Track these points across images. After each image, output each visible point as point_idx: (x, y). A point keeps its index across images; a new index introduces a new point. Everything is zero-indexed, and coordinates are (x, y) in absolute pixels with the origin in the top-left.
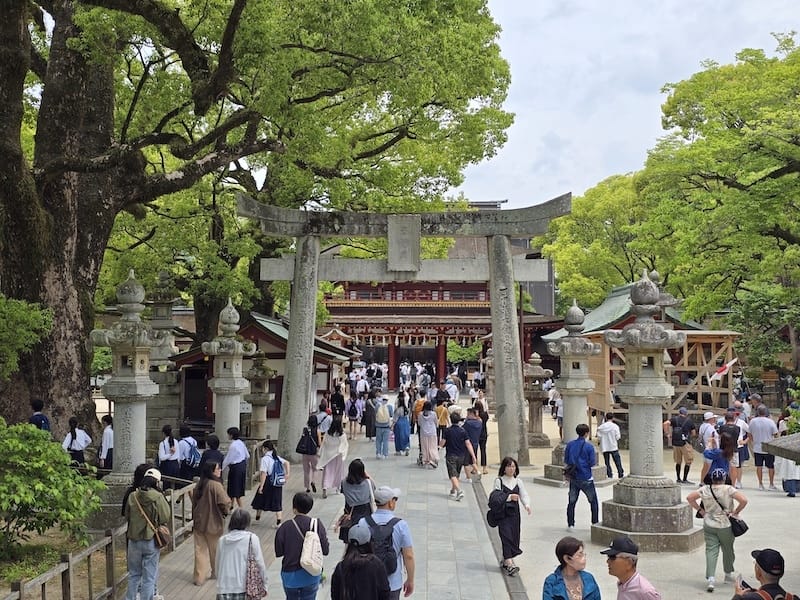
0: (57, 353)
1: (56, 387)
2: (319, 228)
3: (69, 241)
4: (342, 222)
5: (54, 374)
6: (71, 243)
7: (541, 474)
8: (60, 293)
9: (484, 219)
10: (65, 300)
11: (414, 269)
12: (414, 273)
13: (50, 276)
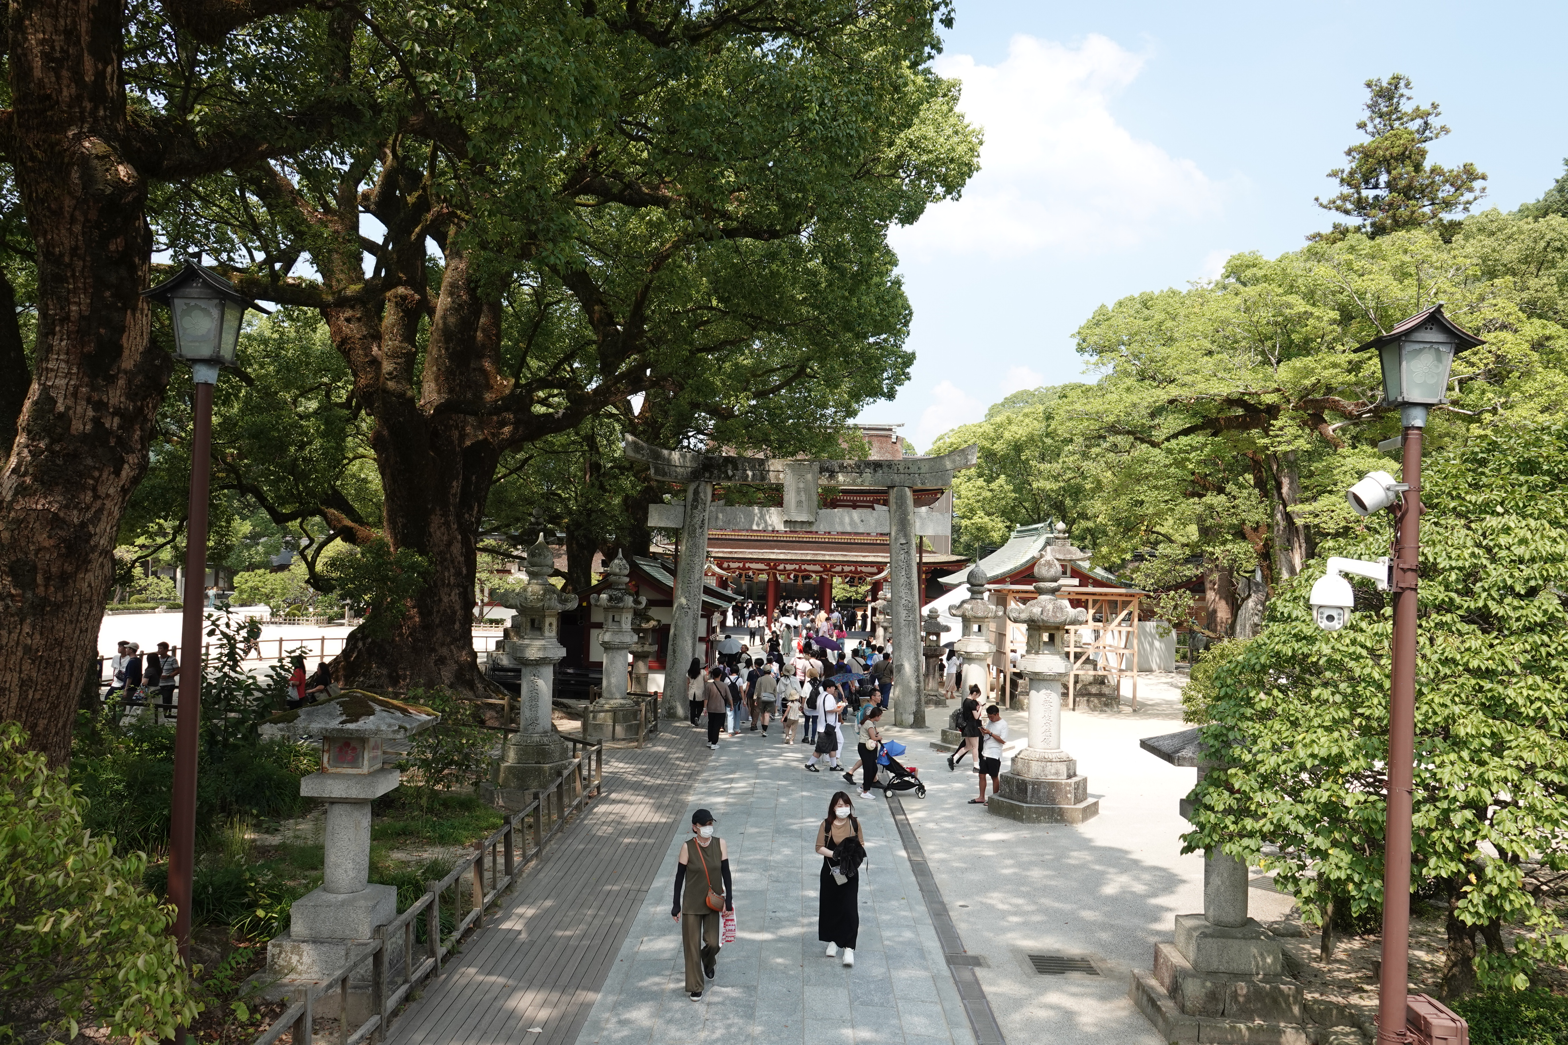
0: (440, 600)
1: (440, 634)
2: (711, 473)
3: (455, 484)
4: (736, 468)
5: (437, 621)
6: (456, 486)
7: (937, 739)
8: (445, 538)
9: (886, 469)
10: (449, 544)
11: (812, 519)
12: (810, 523)
13: (436, 520)
